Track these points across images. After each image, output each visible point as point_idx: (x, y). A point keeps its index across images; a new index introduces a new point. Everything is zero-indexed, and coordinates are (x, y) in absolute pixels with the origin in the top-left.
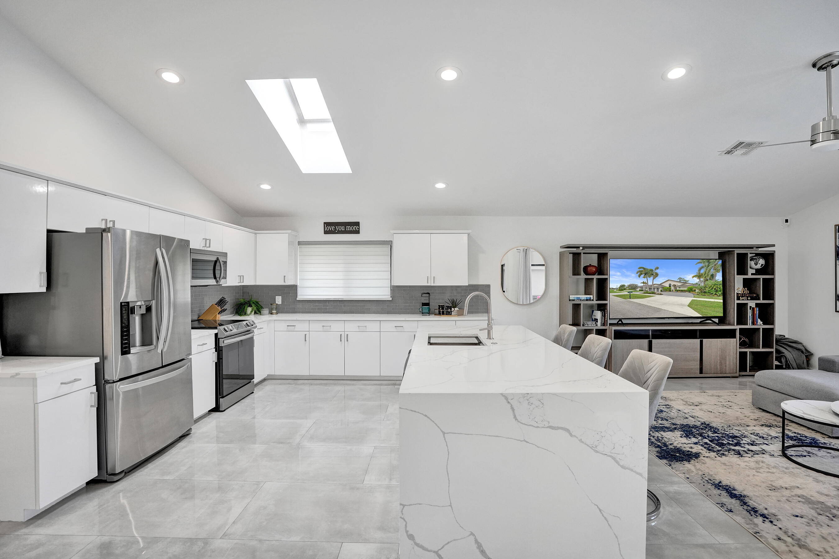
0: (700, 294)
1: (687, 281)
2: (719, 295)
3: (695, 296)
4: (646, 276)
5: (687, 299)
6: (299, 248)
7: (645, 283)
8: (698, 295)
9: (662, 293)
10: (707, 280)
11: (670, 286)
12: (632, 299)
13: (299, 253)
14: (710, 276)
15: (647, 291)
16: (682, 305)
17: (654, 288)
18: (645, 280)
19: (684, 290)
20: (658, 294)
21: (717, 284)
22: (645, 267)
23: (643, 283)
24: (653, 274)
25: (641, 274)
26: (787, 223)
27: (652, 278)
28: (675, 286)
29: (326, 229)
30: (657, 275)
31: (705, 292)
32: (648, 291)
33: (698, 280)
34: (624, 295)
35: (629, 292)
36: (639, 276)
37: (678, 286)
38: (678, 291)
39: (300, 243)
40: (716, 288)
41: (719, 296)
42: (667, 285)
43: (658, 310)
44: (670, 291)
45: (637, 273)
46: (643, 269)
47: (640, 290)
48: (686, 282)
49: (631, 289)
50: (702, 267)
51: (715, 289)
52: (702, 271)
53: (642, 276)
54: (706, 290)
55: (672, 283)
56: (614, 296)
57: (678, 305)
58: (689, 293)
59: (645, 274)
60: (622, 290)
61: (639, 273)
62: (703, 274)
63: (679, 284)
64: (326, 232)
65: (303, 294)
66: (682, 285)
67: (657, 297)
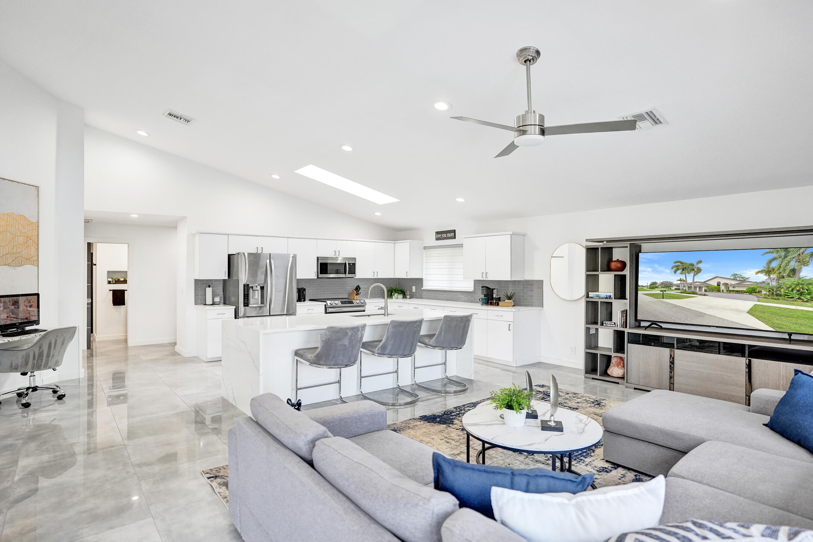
0: (769, 297)
1: (747, 279)
2: (805, 300)
3: (761, 299)
4: (684, 272)
5: (748, 303)
6: (425, 251)
7: (683, 281)
9: (707, 293)
10: (784, 278)
12: (666, 299)
13: (424, 255)
14: (787, 271)
15: (685, 290)
16: (738, 311)
17: (695, 287)
18: (683, 277)
19: (742, 291)
20: (701, 295)
21: (803, 283)
22: (682, 261)
23: (680, 280)
24: (693, 270)
25: (678, 269)
28: (726, 285)
29: (437, 237)
30: (699, 270)
32: (687, 290)
33: (766, 277)
34: (656, 294)
35: (661, 291)
36: (675, 272)
37: (731, 285)
38: (730, 291)
39: (425, 248)
40: (801, 290)
41: (807, 301)
42: (714, 283)
43: (701, 315)
44: (719, 291)
45: (672, 268)
46: (679, 264)
47: (676, 289)
48: (744, 280)
49: (664, 288)
50: (774, 259)
51: (798, 291)
52: (774, 264)
53: (679, 271)
54: (781, 291)
55: (722, 281)
56: (644, 294)
57: (731, 310)
58: (750, 295)
59: (683, 270)
60: (653, 288)
62: (776, 269)
63: (734, 282)
64: (437, 239)
65: (427, 285)
66: (738, 284)
67: (699, 299)
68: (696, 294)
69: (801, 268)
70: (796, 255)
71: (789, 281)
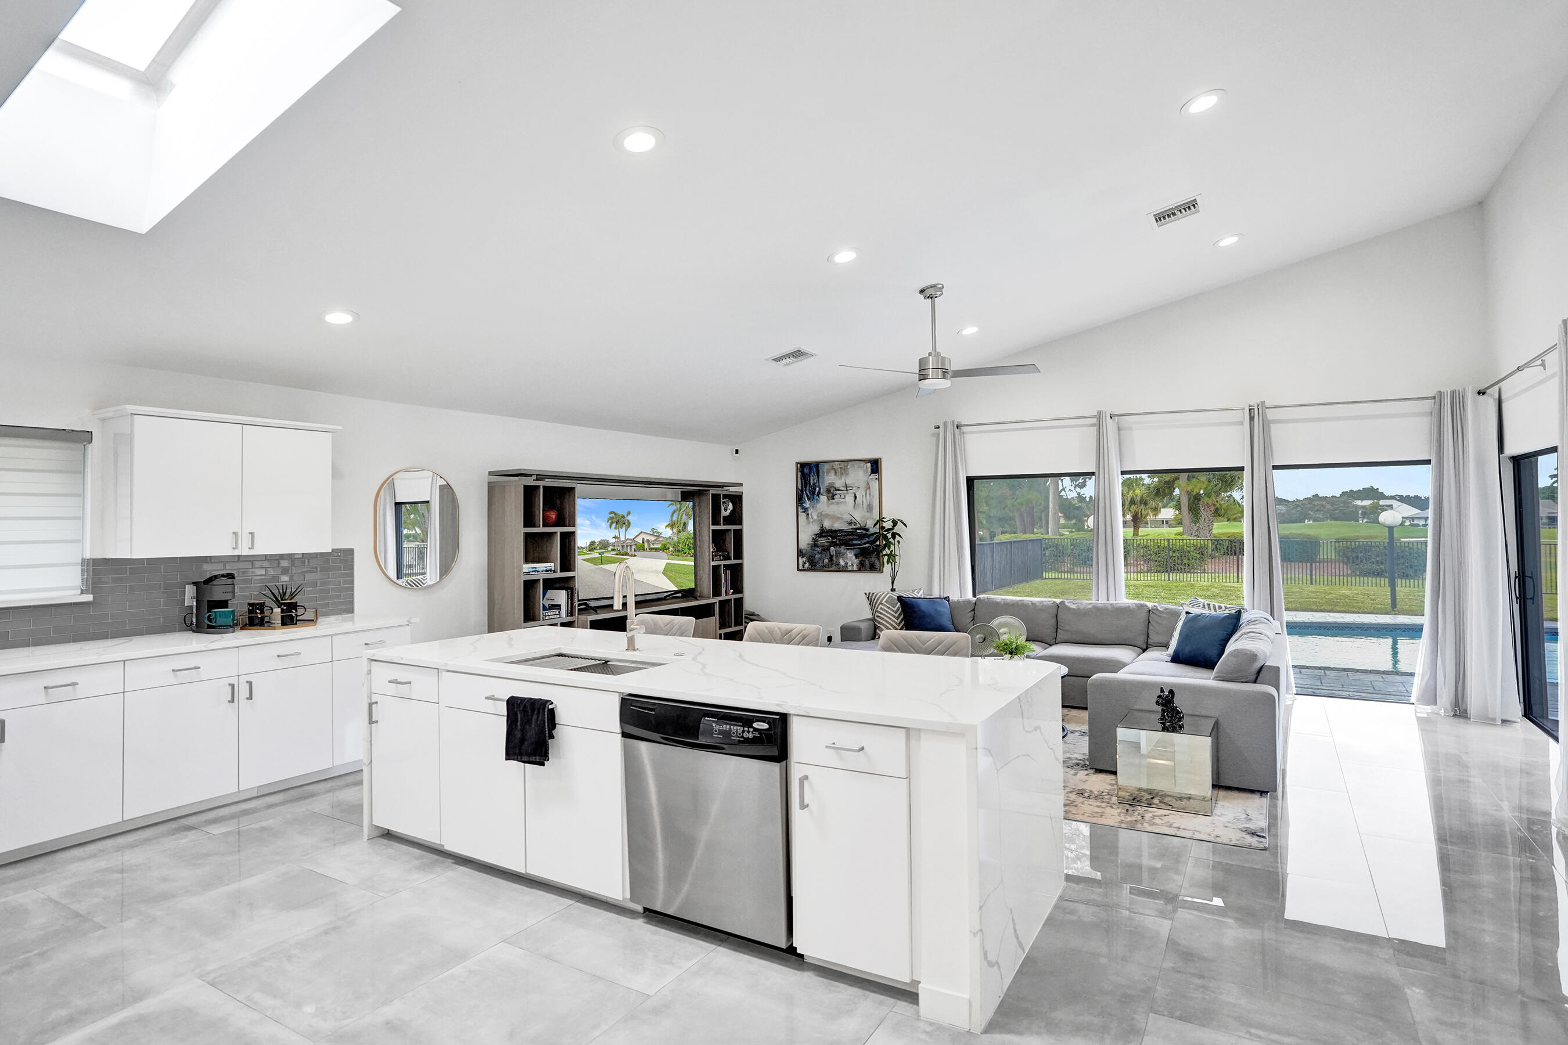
0: (674, 554)
8: (672, 555)
9: (636, 553)
11: (643, 543)
14: (682, 524)
17: (627, 546)
18: (616, 533)
20: (631, 556)
25: (612, 523)
26: (737, 455)
27: (624, 529)
28: (648, 541)
31: (679, 551)
38: (651, 549)
42: (639, 540)
45: (608, 521)
49: (602, 549)
52: (675, 518)
53: (614, 525)
55: (646, 537)
56: (584, 560)
58: (663, 553)
61: (610, 521)
68: (627, 554)
69: (688, 522)
70: (685, 508)
71: (683, 535)
